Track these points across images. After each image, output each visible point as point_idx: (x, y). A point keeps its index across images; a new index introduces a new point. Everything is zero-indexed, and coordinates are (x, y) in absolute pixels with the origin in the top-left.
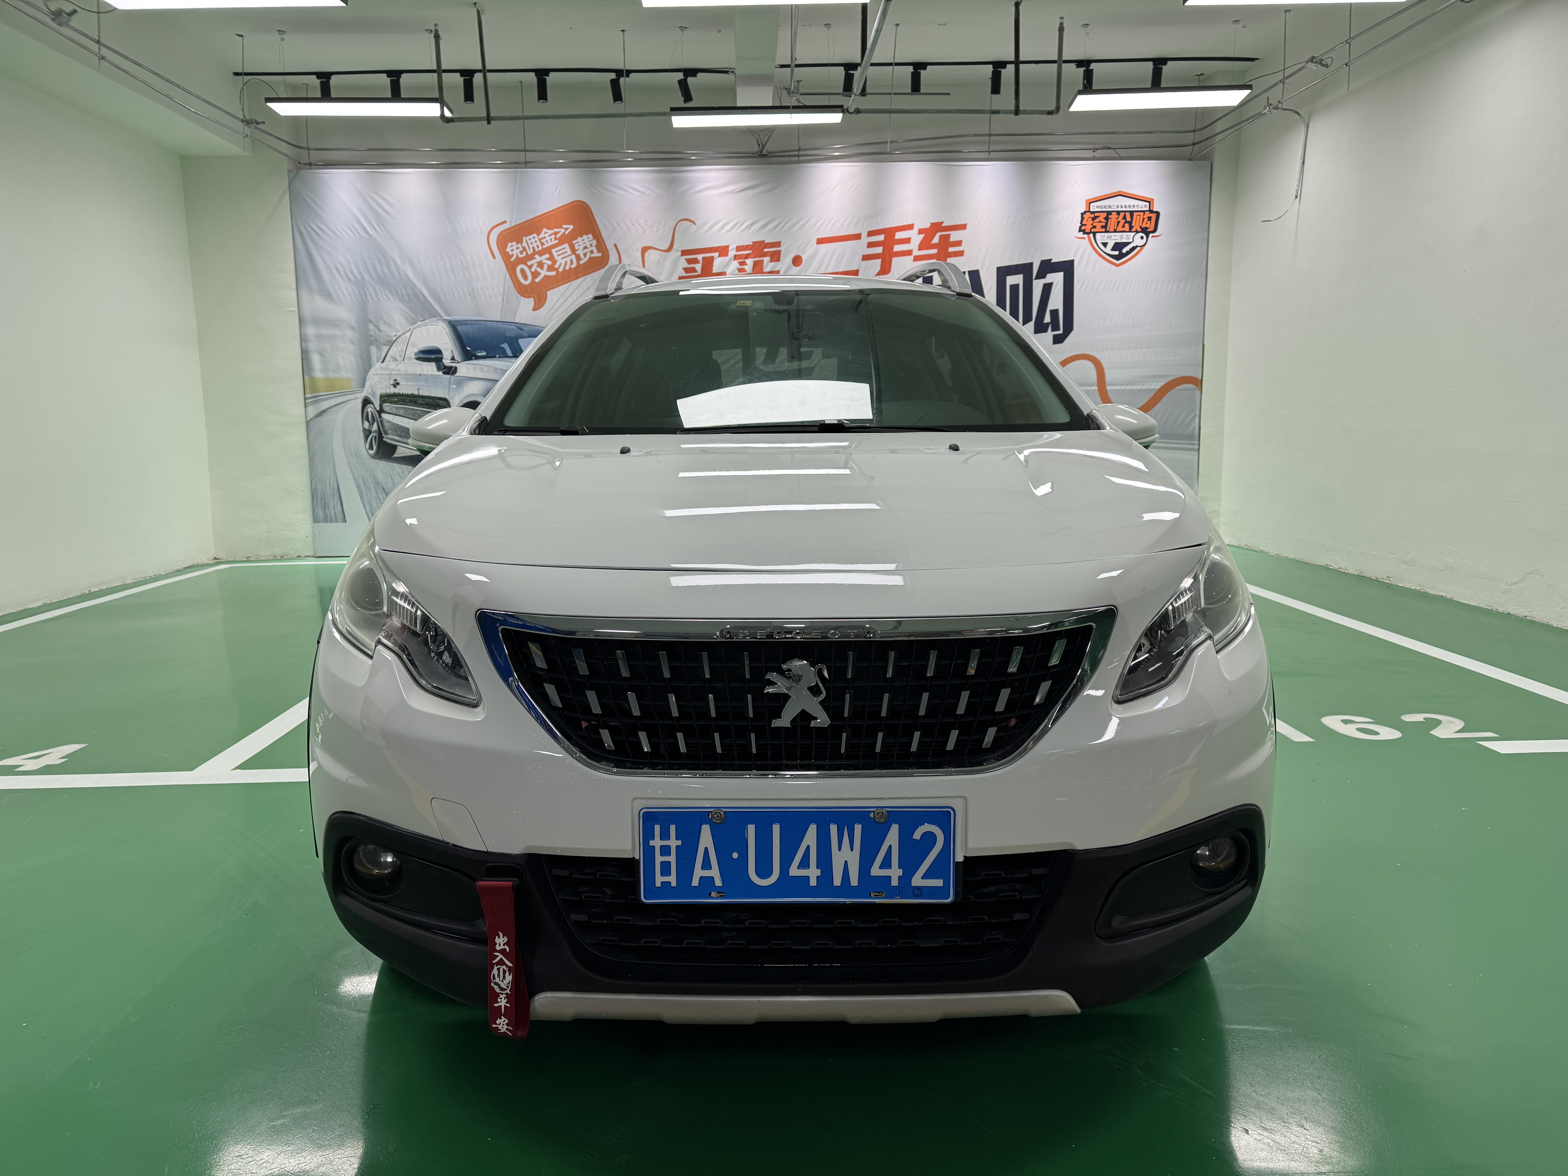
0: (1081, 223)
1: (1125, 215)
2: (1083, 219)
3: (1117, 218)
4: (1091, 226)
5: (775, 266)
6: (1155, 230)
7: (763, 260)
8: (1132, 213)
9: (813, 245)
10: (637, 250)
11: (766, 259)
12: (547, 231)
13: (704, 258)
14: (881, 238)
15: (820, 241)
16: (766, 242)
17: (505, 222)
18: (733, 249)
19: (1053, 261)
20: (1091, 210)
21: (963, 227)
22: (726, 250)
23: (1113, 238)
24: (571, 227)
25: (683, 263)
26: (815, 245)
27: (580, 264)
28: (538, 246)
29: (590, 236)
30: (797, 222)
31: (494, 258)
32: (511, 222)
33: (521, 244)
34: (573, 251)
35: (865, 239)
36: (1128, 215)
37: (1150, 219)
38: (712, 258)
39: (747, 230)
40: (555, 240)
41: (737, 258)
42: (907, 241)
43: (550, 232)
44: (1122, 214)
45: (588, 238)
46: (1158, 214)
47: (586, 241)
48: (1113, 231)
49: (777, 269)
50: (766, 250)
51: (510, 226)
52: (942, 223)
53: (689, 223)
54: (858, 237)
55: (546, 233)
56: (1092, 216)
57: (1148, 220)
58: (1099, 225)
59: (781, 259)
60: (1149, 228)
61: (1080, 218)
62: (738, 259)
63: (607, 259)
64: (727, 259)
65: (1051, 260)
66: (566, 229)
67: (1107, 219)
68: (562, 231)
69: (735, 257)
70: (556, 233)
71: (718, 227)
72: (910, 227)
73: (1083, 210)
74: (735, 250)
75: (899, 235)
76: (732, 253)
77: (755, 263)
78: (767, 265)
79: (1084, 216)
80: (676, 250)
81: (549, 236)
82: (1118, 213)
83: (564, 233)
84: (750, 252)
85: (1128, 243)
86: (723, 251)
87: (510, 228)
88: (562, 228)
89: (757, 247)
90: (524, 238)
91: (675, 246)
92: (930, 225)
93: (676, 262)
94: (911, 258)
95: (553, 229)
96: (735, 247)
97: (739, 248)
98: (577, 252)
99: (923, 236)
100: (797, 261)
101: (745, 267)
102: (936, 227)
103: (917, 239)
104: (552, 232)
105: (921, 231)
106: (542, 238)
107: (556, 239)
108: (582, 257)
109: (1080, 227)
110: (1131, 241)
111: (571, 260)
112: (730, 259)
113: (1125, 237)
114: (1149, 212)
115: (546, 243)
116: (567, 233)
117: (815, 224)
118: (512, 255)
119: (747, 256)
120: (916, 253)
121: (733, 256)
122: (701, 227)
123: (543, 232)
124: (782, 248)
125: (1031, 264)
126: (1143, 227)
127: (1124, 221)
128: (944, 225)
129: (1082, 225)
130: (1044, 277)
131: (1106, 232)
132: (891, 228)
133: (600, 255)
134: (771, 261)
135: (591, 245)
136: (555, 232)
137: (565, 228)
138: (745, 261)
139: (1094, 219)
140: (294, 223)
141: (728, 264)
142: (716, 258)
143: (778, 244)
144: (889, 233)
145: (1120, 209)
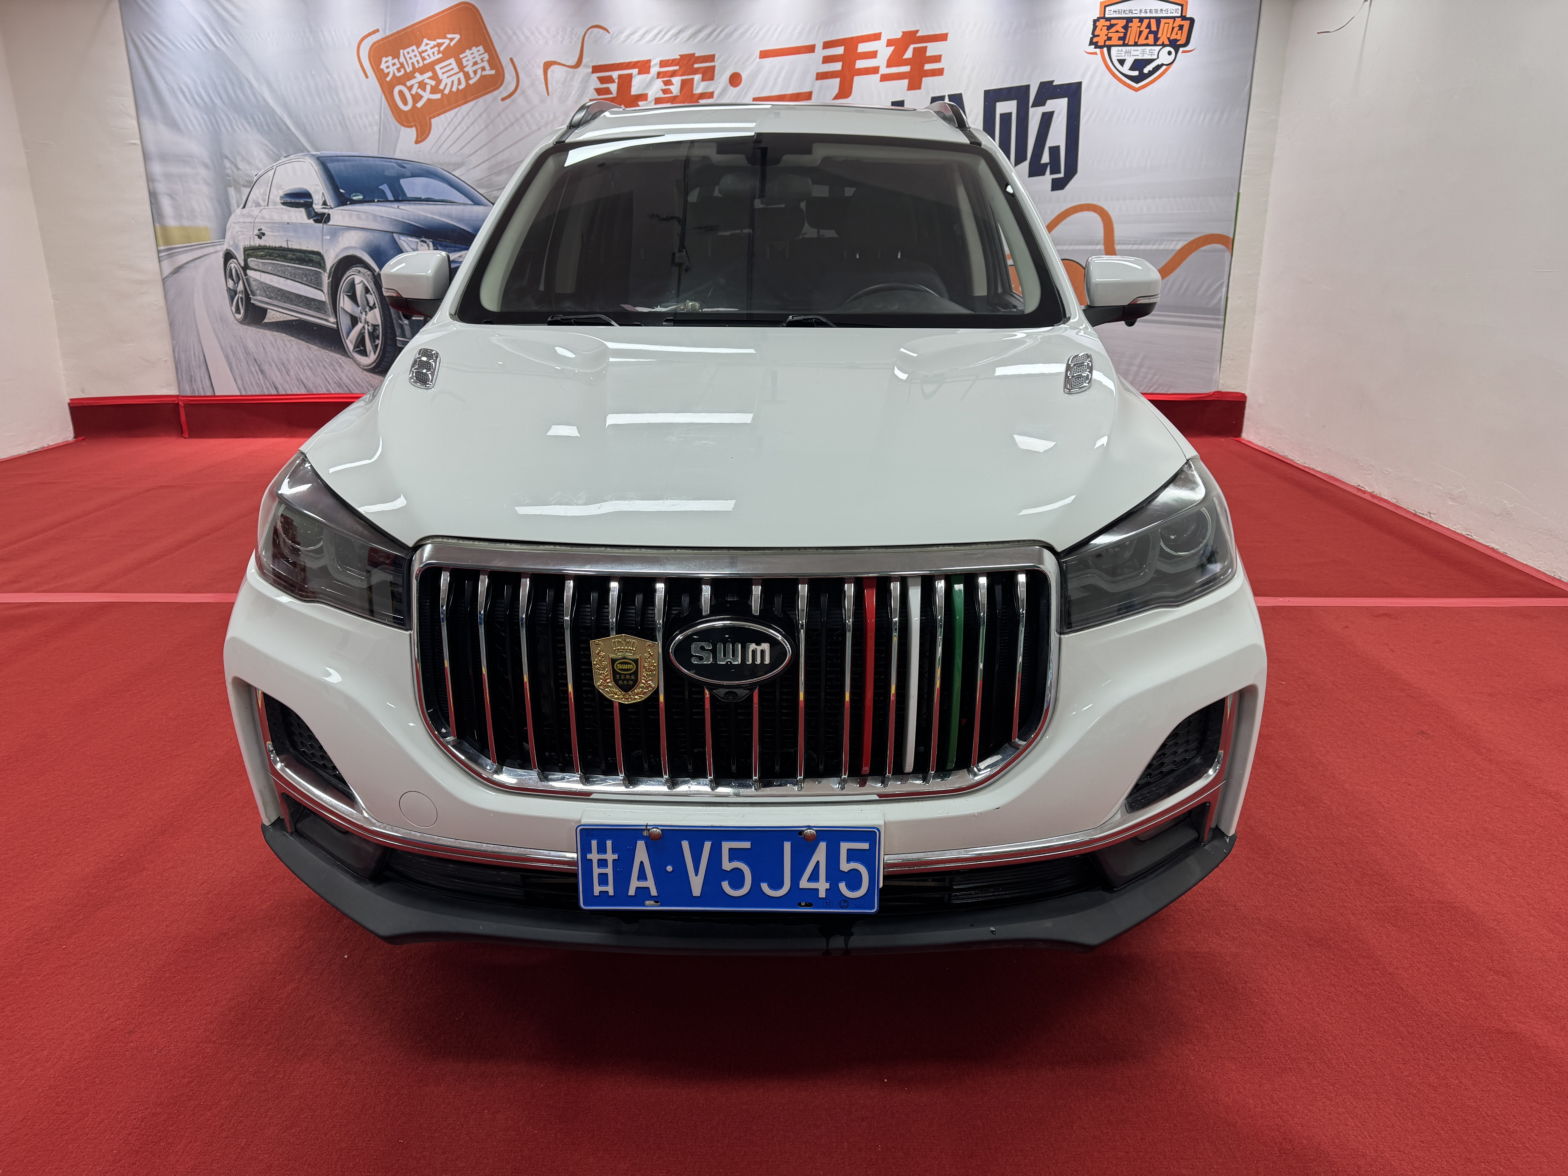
0: (1093, 33)
1: (1150, 22)
2: (1095, 27)
3: (1140, 27)
4: (1106, 38)
5: (707, 87)
6: (1187, 43)
7: (693, 79)
8: (1158, 20)
9: (755, 60)
10: (539, 66)
11: (697, 77)
12: (428, 42)
13: (620, 76)
14: (840, 50)
15: (764, 54)
16: (696, 55)
17: (377, 31)
18: (655, 65)
19: (1055, 84)
20: (1107, 16)
21: (943, 37)
22: (648, 65)
23: (1133, 53)
24: (457, 37)
25: (594, 82)
26: (758, 60)
27: (469, 83)
28: (418, 61)
29: (481, 48)
30: (736, 30)
31: (367, 77)
32: (384, 31)
33: (398, 59)
34: (461, 67)
35: (820, 53)
36: (1153, 22)
37: (1181, 27)
38: (630, 76)
39: (673, 39)
40: (438, 54)
41: (661, 76)
42: (873, 55)
43: (433, 43)
44: (1146, 22)
45: (478, 51)
46: (1192, 21)
47: (476, 54)
48: (1133, 44)
49: (710, 90)
50: (696, 66)
51: (384, 36)
52: (917, 31)
53: (601, 31)
54: (811, 49)
55: (427, 44)
56: (1108, 23)
57: (1179, 30)
58: (1115, 37)
59: (715, 78)
60: (1179, 40)
61: (1092, 26)
62: (662, 78)
63: (501, 77)
64: (647, 77)
65: (1053, 81)
66: (452, 40)
67: (1126, 28)
68: (447, 42)
69: (659, 75)
70: (439, 45)
71: (636, 37)
72: (877, 37)
73: (1097, 15)
74: (658, 66)
75: (863, 48)
76: (655, 69)
77: (684, 83)
78: (698, 84)
79: (1098, 23)
80: (587, 66)
81: (431, 48)
82: (1141, 19)
83: (449, 44)
84: (677, 68)
85: (1152, 60)
86: (644, 67)
87: (382, 39)
88: (446, 38)
89: (686, 62)
90: (401, 51)
91: (585, 61)
92: (902, 34)
93: (585, 81)
94: (878, 76)
95: (435, 40)
96: (659, 62)
97: (663, 64)
98: (466, 70)
99: (892, 48)
100: (735, 80)
101: (671, 87)
102: (910, 37)
103: (885, 52)
104: (435, 43)
105: (890, 43)
106: (423, 52)
107: (439, 52)
108: (472, 75)
109: (1092, 39)
110: (1155, 57)
111: (459, 79)
112: (653, 78)
113: (1148, 51)
114: (1181, 19)
115: (427, 57)
116: (452, 44)
117: (758, 33)
118: (389, 73)
119: (674, 74)
120: (884, 70)
121: (656, 73)
122: (616, 36)
123: (424, 44)
124: (717, 63)
125: (1028, 87)
126: (1171, 39)
127: (1148, 30)
128: (918, 35)
129: (1094, 35)
130: (1043, 104)
131: (1124, 45)
132: (852, 38)
133: (493, 72)
134: (703, 80)
135: (482, 61)
136: (438, 43)
137: (450, 39)
138: (670, 80)
139: (1109, 28)
140: (127, 34)
141: (649, 84)
142: (635, 75)
143: (711, 58)
144: (850, 44)
145: (1143, 15)
